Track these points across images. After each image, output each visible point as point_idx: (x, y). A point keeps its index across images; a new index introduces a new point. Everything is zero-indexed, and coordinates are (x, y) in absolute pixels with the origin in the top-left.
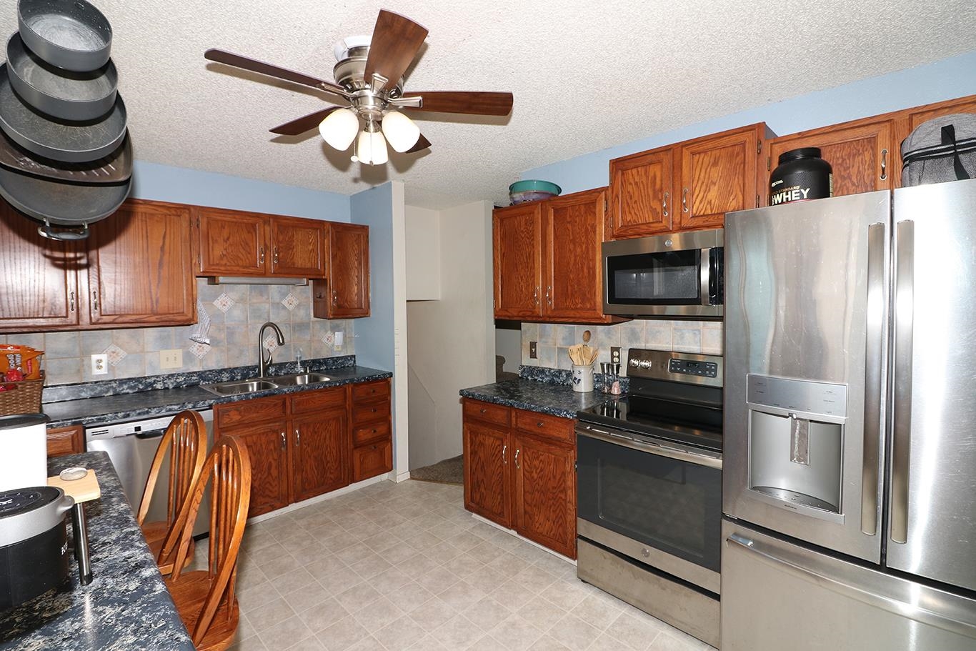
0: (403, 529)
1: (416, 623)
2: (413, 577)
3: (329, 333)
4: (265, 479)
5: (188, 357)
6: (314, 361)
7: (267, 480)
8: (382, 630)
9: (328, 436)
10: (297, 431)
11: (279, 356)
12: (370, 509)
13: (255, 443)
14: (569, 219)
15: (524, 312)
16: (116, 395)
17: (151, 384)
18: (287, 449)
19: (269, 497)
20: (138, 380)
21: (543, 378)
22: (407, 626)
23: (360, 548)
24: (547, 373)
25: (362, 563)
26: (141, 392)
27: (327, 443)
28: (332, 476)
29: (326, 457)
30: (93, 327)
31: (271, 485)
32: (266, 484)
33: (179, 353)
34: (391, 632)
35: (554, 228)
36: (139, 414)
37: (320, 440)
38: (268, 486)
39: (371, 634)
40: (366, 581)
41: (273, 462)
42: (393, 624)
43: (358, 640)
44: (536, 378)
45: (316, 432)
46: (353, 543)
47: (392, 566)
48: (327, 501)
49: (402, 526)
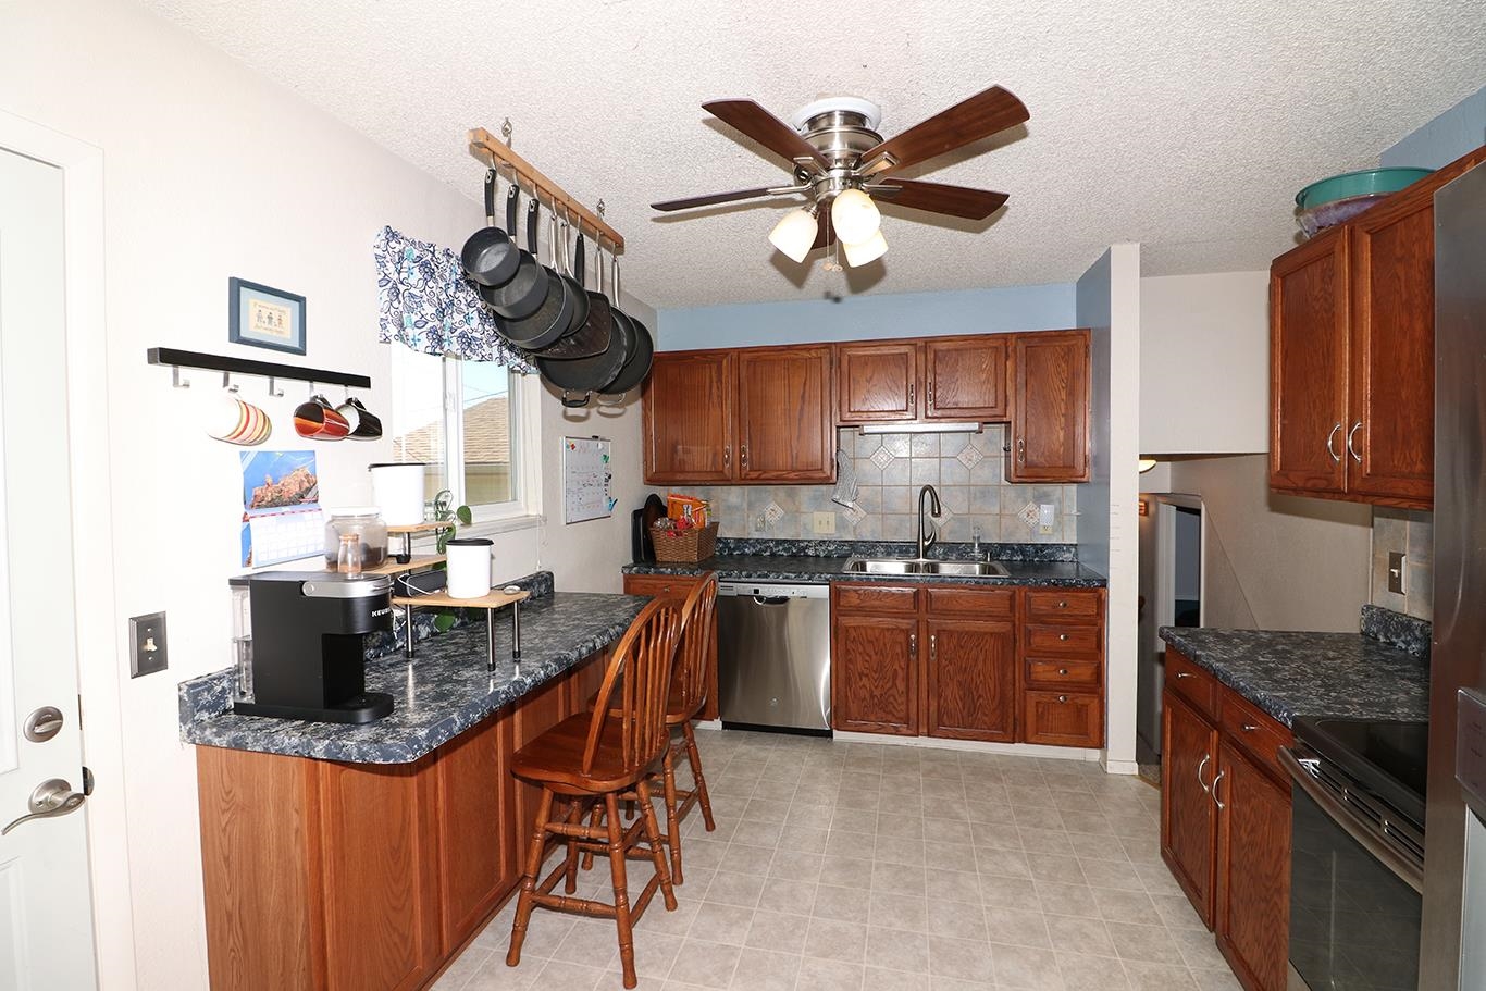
0: (1044, 837)
1: (928, 952)
2: (988, 901)
3: (1031, 506)
4: (888, 690)
5: (841, 524)
6: (1003, 546)
7: (891, 692)
8: (883, 930)
9: (981, 658)
10: (933, 638)
11: (951, 532)
12: (1027, 789)
13: (877, 640)
14: (1399, 252)
15: (1316, 481)
16: (773, 555)
17: (804, 549)
18: (918, 659)
19: (894, 715)
20: (792, 542)
21: (1408, 643)
22: (915, 946)
23: (961, 828)
24: (1417, 633)
25: (943, 846)
26: (794, 556)
27: (980, 666)
28: (986, 719)
29: (977, 687)
30: (743, 482)
31: (895, 700)
32: (889, 697)
33: (832, 517)
34: (891, 939)
35: (1372, 278)
36: (759, 576)
37: (968, 659)
38: (891, 699)
39: (868, 925)
40: (925, 867)
41: (899, 671)
42: (901, 933)
43: (849, 920)
44: (1394, 639)
45: (962, 648)
46: (958, 818)
47: (975, 871)
48: (981, 754)
49: (1049, 833)
